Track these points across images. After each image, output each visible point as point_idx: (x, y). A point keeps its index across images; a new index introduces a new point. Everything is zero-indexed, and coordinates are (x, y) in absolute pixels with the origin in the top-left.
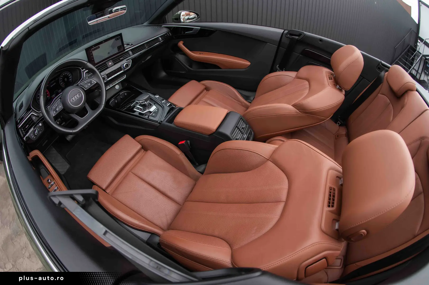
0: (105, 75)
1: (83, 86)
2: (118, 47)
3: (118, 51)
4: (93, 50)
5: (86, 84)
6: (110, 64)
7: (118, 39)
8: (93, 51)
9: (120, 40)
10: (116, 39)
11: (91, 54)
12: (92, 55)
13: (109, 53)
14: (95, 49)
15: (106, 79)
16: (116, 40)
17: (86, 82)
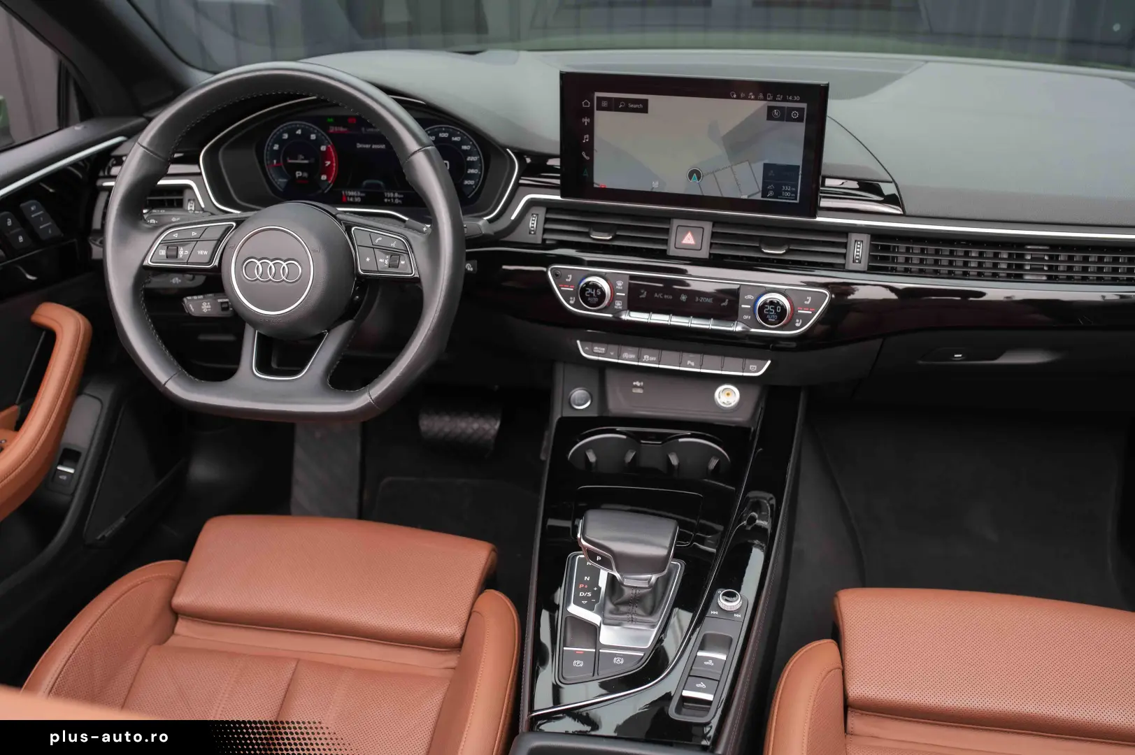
0: (620, 284)
2: (767, 167)
3: (764, 194)
4: (605, 104)
6: (689, 239)
7: (785, 116)
8: (600, 108)
9: (799, 129)
10: (770, 109)
11: (586, 121)
12: (590, 129)
13: (695, 173)
14: (614, 106)
15: (618, 304)
16: (770, 117)
17: (378, 240)
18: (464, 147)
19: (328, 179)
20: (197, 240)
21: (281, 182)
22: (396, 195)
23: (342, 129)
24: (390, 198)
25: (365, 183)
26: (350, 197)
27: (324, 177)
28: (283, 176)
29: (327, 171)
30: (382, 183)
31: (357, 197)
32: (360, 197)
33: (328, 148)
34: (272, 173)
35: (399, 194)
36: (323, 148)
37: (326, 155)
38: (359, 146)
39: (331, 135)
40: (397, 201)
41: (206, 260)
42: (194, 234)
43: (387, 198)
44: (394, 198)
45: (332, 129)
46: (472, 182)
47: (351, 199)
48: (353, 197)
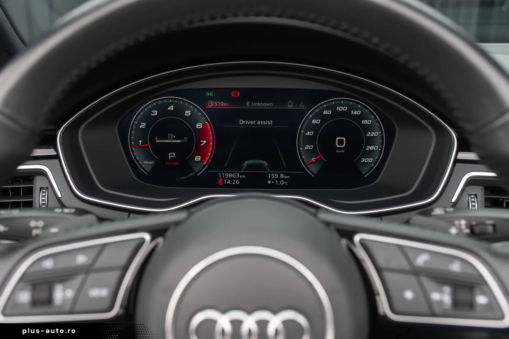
1: (379, 270)
5: (417, 272)
17: (421, 260)
18: (365, 122)
19: (202, 160)
20: (87, 270)
21: (147, 164)
22: (282, 176)
23: (223, 104)
24: (274, 179)
25: (246, 163)
26: (227, 179)
27: (198, 158)
28: (150, 158)
29: (201, 151)
30: (265, 163)
31: (236, 179)
32: (239, 178)
33: (204, 125)
34: (137, 154)
35: (285, 174)
36: (199, 126)
37: (202, 133)
38: (242, 122)
39: (208, 111)
40: (282, 183)
41: (106, 305)
42: (81, 259)
43: (272, 180)
44: (279, 180)
45: (211, 104)
46: (369, 160)
47: (229, 182)
48: (231, 179)
